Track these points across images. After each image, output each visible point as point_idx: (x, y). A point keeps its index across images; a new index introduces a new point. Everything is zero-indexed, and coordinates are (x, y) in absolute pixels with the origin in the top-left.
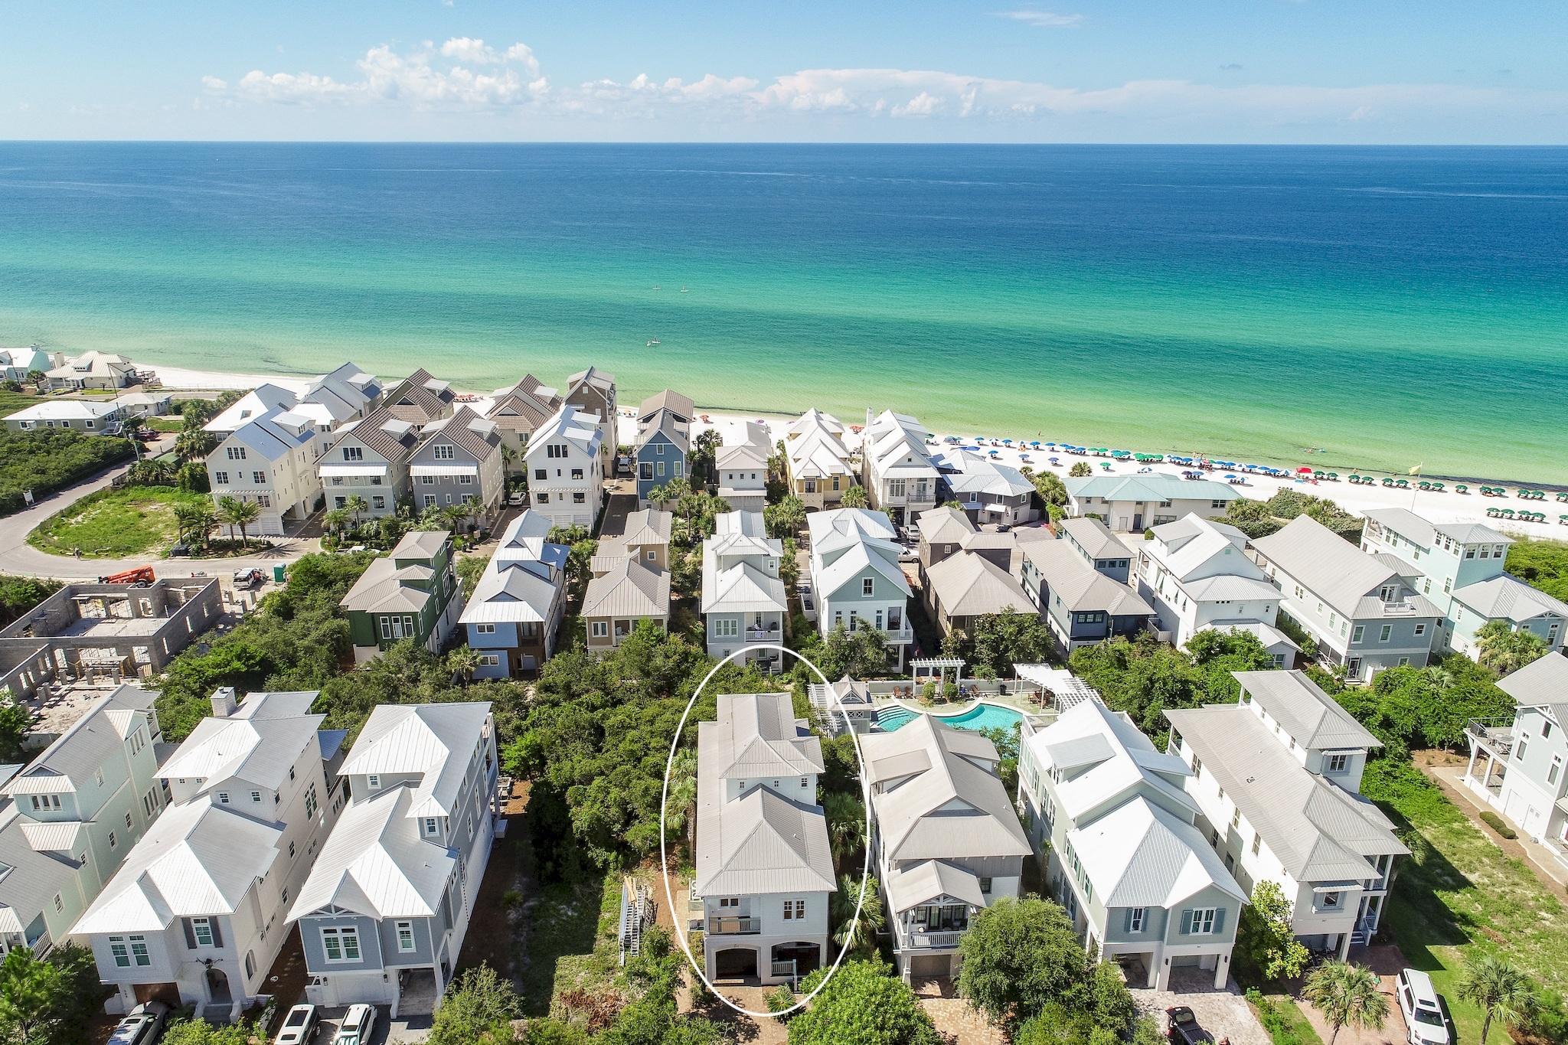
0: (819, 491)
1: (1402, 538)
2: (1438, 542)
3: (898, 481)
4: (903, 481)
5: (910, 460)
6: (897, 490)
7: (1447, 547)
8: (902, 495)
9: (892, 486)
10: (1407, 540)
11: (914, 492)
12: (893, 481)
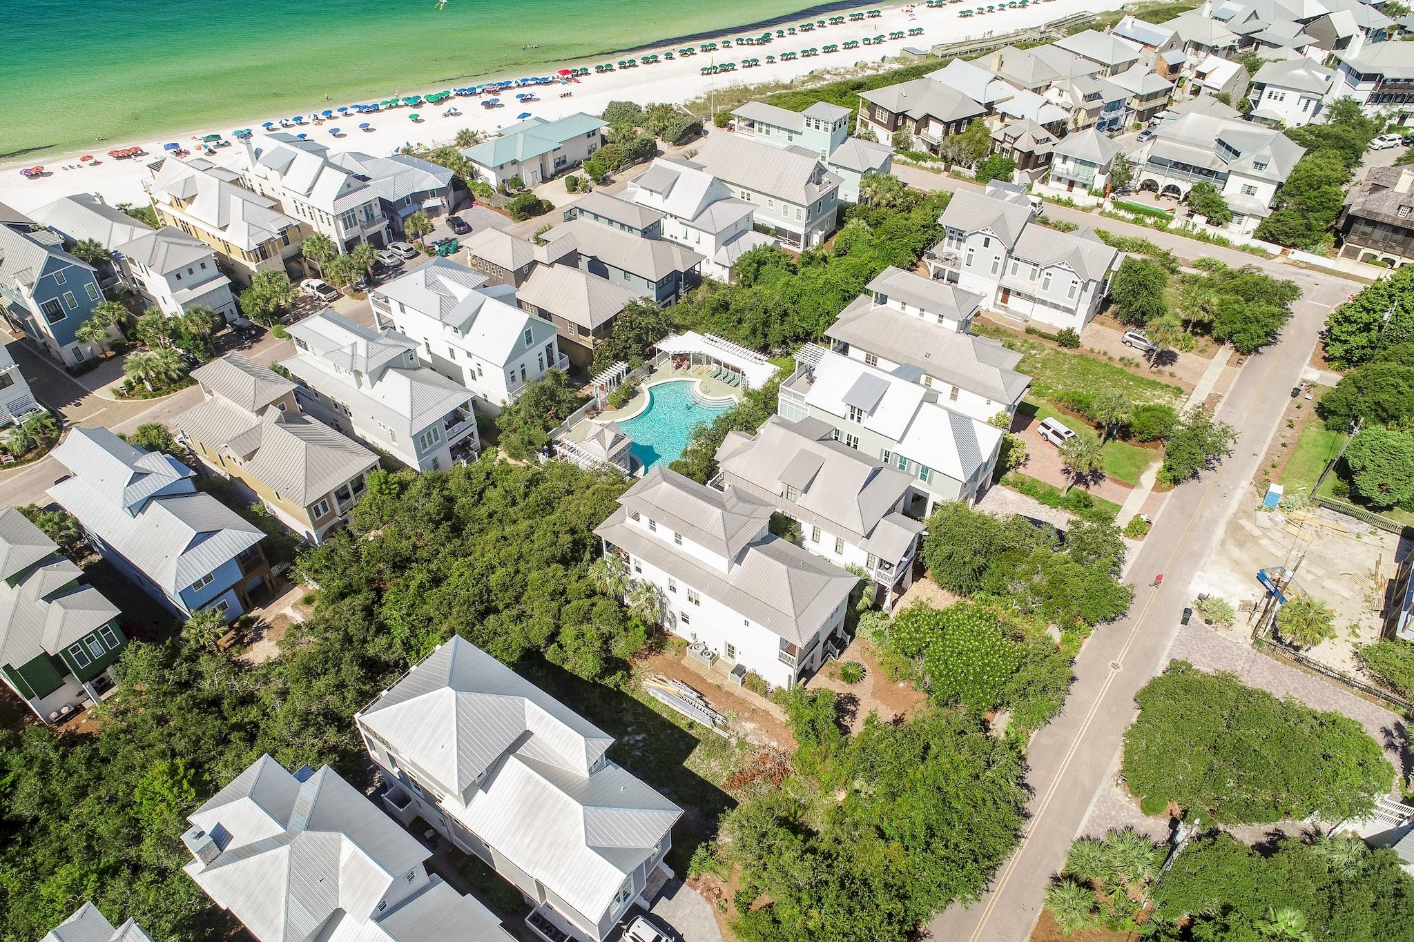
0: (276, 253)
1: (774, 127)
2: (808, 125)
3: (348, 212)
4: (352, 210)
5: (349, 186)
6: (350, 221)
7: (817, 127)
8: (356, 224)
9: (344, 220)
10: (779, 128)
11: (364, 218)
12: (343, 214)
